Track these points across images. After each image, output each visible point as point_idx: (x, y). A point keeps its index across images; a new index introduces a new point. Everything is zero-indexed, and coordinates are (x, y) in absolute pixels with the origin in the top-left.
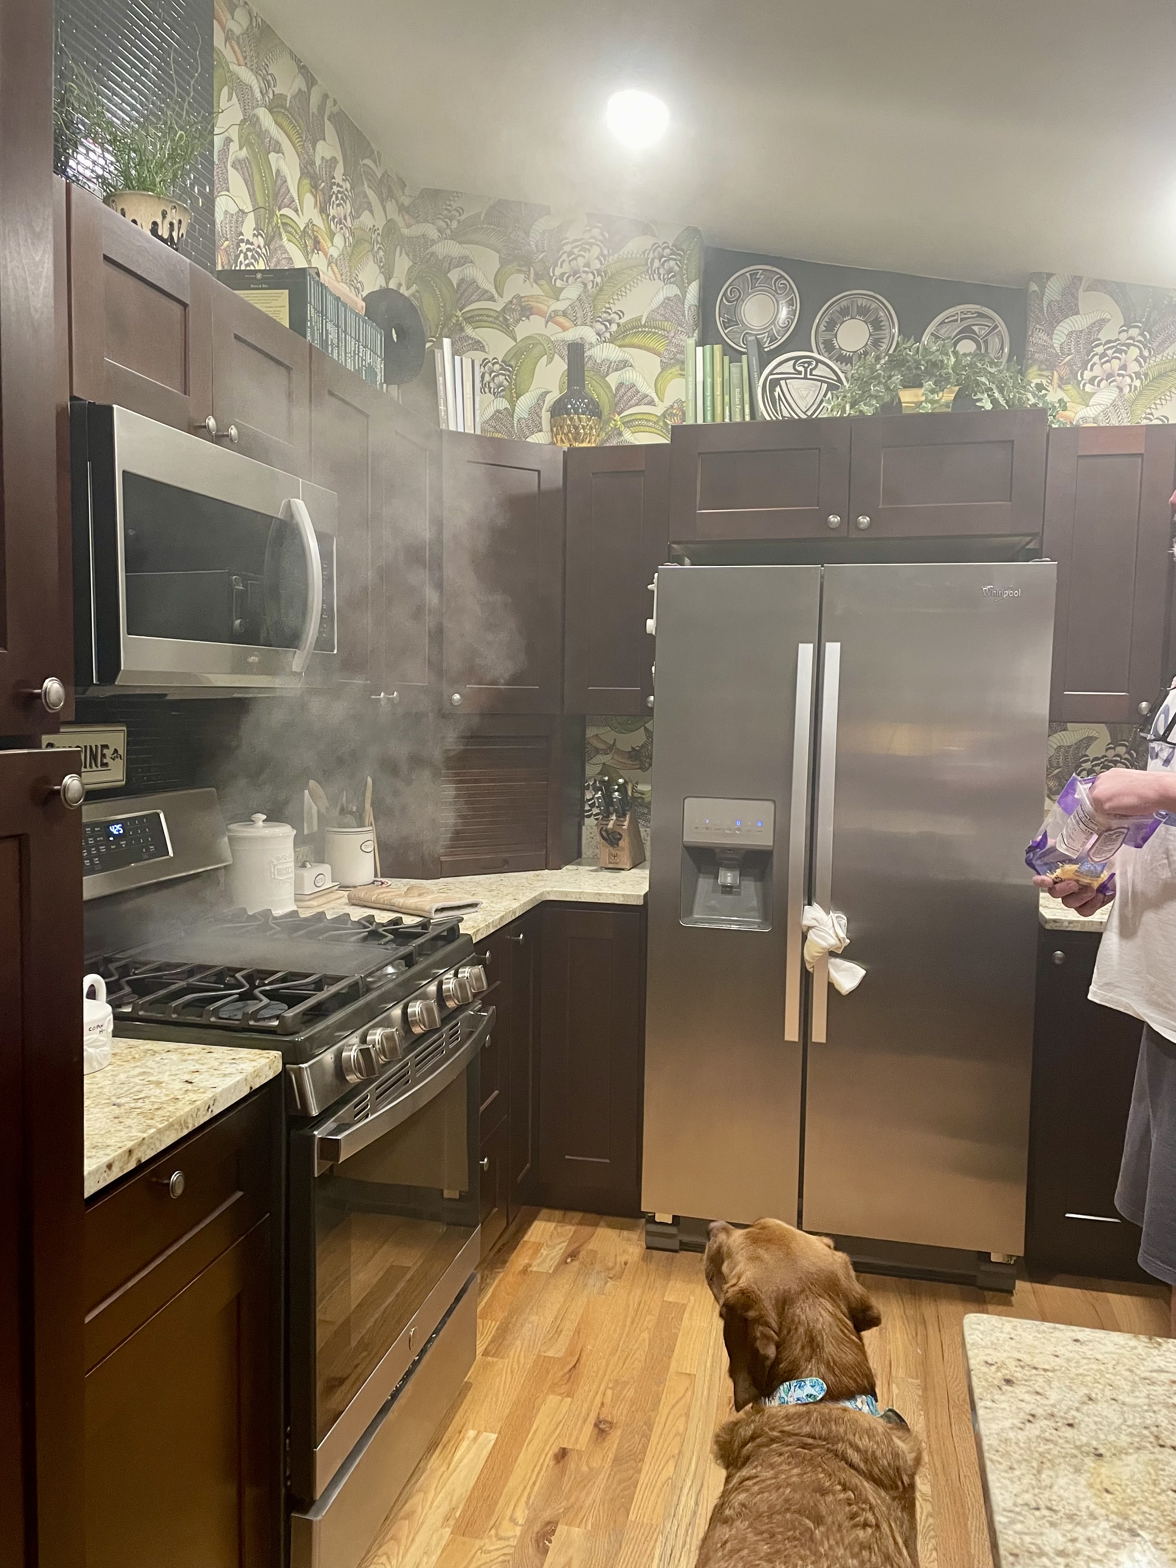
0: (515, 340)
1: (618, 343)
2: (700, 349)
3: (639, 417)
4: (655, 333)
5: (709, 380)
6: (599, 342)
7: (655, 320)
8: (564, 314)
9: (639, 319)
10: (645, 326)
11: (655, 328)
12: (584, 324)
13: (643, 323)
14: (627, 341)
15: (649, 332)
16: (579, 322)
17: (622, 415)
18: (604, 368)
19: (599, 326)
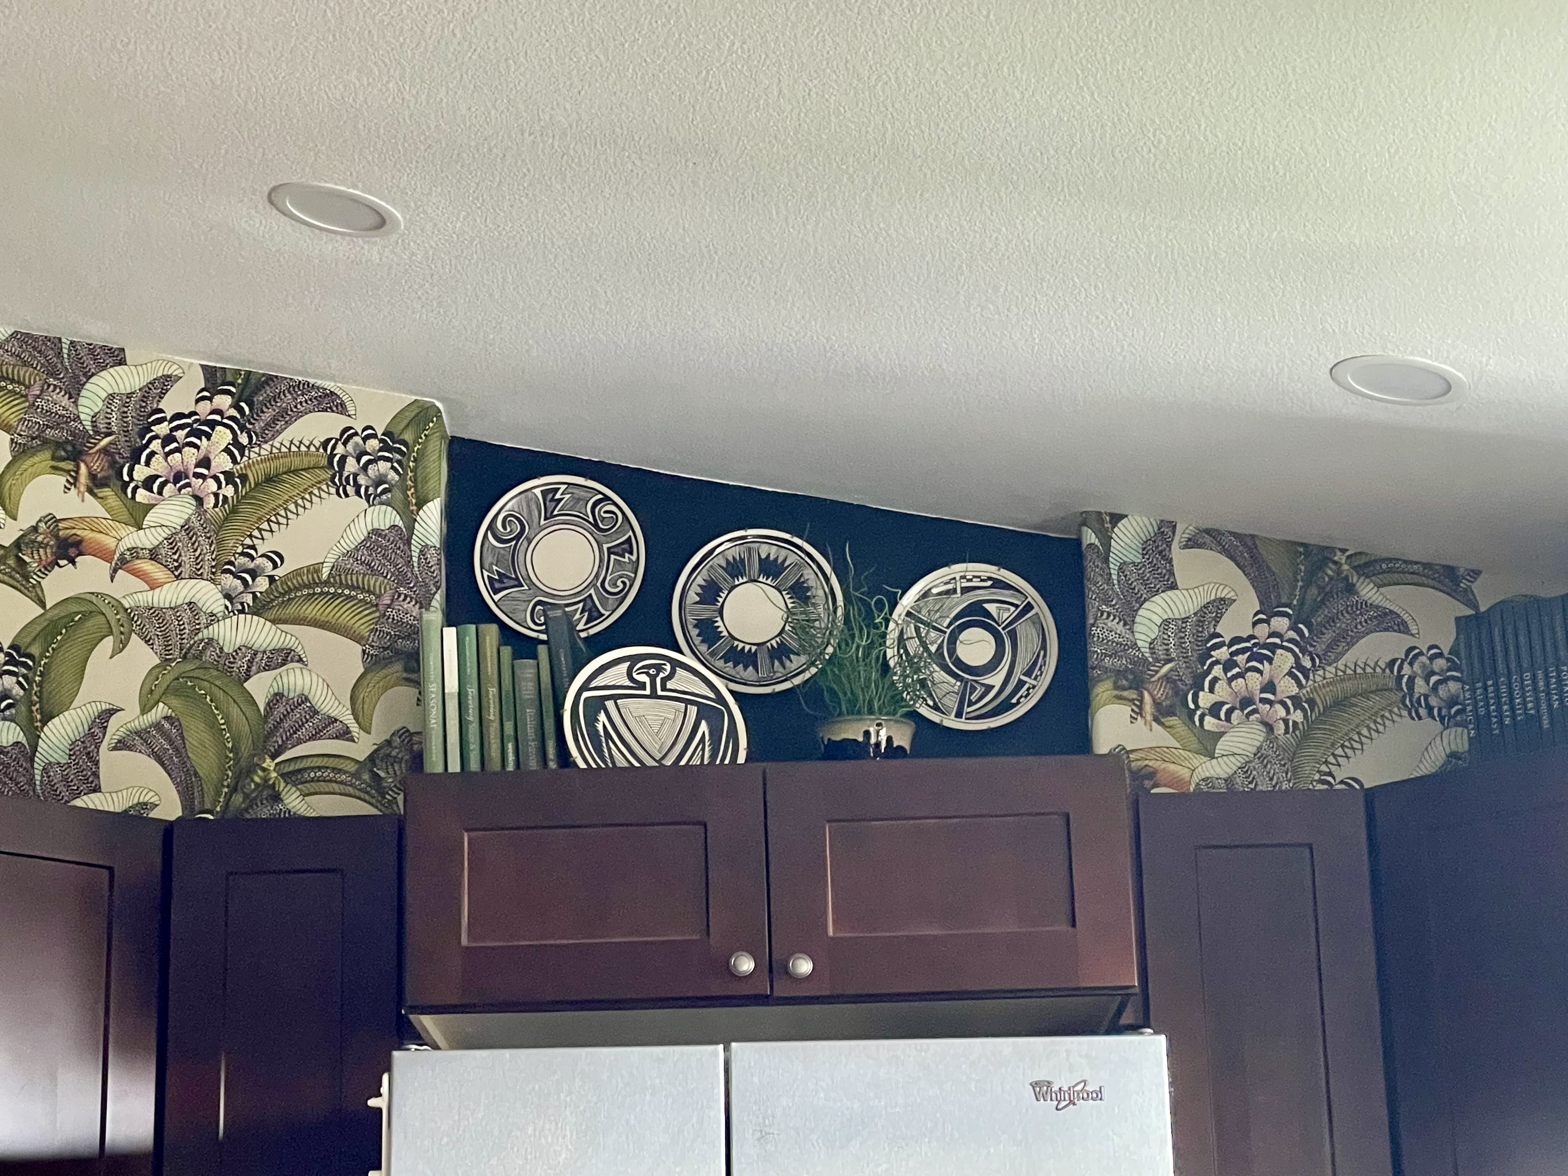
0: (42, 603)
1: (272, 614)
2: (450, 633)
3: (319, 762)
4: (349, 598)
5: (472, 691)
6: (229, 612)
7: (349, 572)
8: (154, 555)
9: (316, 569)
10: (327, 583)
11: (352, 588)
12: (197, 575)
13: (325, 576)
14: (291, 610)
15: (336, 596)
16: (186, 570)
17: (278, 760)
18: (242, 663)
19: (229, 581)
